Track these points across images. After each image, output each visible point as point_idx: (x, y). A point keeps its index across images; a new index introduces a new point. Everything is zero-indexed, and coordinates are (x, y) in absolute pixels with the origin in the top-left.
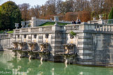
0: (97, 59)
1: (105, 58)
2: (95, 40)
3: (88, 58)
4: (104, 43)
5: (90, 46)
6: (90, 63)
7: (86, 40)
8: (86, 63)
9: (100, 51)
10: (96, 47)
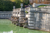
0: (36, 26)
1: (40, 25)
2: (35, 16)
3: (32, 25)
4: (39, 18)
5: (33, 19)
6: (33, 28)
7: (31, 16)
8: (31, 28)
9: (37, 22)
10: (35, 20)
